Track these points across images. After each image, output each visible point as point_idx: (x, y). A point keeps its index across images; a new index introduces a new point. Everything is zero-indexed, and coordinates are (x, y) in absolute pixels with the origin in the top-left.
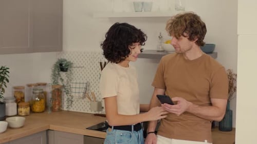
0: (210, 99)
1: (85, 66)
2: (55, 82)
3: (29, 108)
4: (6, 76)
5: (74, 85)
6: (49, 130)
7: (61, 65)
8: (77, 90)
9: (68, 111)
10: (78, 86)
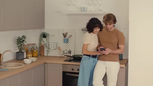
0: (118, 46)
1: (55, 35)
2: (40, 43)
3: (32, 55)
4: (25, 40)
5: (51, 44)
6: (45, 63)
7: (44, 35)
8: (52, 46)
9: (47, 56)
10: (53, 44)
